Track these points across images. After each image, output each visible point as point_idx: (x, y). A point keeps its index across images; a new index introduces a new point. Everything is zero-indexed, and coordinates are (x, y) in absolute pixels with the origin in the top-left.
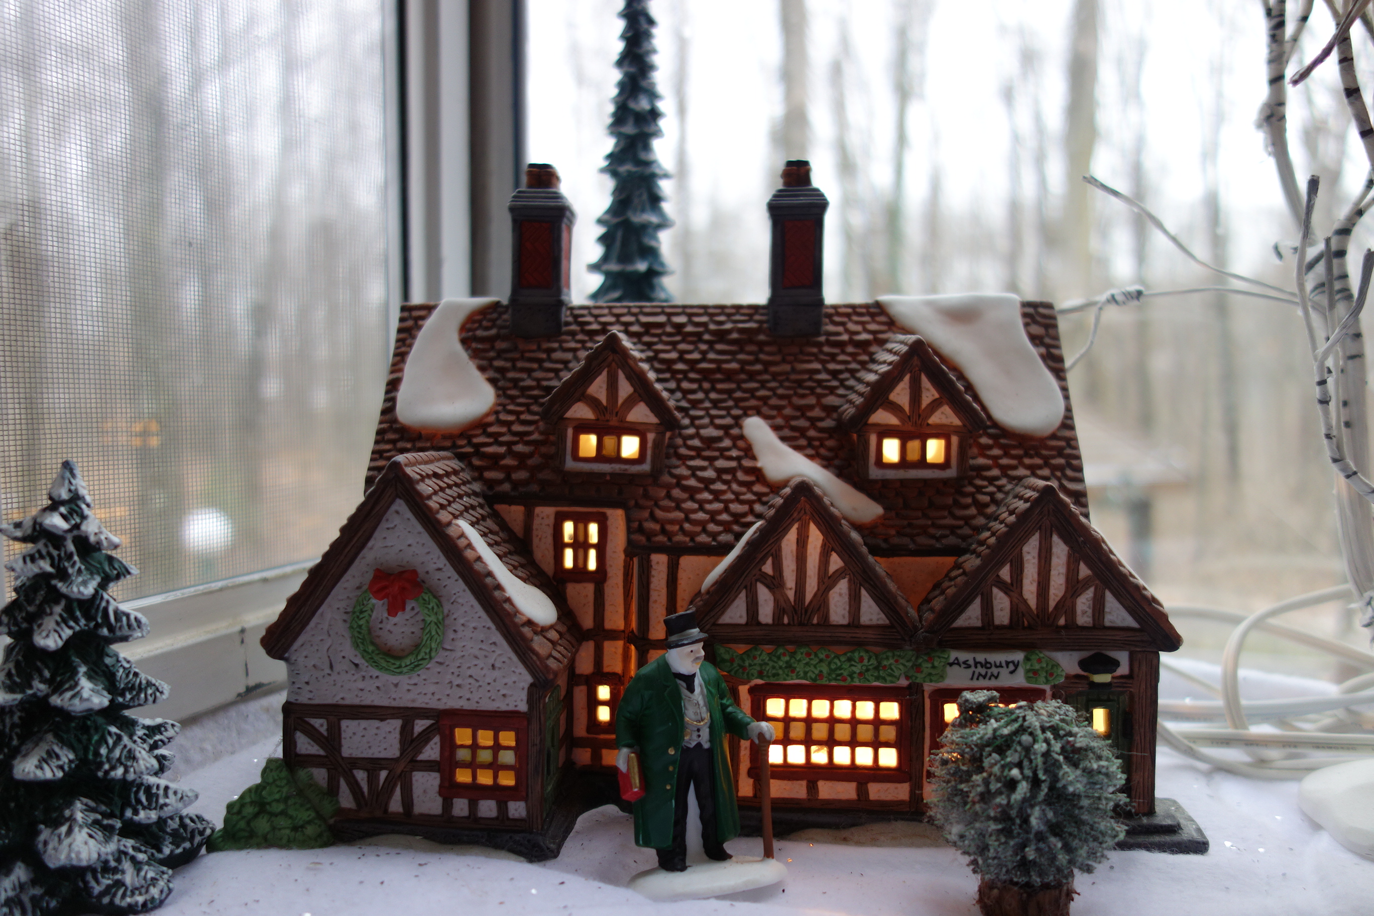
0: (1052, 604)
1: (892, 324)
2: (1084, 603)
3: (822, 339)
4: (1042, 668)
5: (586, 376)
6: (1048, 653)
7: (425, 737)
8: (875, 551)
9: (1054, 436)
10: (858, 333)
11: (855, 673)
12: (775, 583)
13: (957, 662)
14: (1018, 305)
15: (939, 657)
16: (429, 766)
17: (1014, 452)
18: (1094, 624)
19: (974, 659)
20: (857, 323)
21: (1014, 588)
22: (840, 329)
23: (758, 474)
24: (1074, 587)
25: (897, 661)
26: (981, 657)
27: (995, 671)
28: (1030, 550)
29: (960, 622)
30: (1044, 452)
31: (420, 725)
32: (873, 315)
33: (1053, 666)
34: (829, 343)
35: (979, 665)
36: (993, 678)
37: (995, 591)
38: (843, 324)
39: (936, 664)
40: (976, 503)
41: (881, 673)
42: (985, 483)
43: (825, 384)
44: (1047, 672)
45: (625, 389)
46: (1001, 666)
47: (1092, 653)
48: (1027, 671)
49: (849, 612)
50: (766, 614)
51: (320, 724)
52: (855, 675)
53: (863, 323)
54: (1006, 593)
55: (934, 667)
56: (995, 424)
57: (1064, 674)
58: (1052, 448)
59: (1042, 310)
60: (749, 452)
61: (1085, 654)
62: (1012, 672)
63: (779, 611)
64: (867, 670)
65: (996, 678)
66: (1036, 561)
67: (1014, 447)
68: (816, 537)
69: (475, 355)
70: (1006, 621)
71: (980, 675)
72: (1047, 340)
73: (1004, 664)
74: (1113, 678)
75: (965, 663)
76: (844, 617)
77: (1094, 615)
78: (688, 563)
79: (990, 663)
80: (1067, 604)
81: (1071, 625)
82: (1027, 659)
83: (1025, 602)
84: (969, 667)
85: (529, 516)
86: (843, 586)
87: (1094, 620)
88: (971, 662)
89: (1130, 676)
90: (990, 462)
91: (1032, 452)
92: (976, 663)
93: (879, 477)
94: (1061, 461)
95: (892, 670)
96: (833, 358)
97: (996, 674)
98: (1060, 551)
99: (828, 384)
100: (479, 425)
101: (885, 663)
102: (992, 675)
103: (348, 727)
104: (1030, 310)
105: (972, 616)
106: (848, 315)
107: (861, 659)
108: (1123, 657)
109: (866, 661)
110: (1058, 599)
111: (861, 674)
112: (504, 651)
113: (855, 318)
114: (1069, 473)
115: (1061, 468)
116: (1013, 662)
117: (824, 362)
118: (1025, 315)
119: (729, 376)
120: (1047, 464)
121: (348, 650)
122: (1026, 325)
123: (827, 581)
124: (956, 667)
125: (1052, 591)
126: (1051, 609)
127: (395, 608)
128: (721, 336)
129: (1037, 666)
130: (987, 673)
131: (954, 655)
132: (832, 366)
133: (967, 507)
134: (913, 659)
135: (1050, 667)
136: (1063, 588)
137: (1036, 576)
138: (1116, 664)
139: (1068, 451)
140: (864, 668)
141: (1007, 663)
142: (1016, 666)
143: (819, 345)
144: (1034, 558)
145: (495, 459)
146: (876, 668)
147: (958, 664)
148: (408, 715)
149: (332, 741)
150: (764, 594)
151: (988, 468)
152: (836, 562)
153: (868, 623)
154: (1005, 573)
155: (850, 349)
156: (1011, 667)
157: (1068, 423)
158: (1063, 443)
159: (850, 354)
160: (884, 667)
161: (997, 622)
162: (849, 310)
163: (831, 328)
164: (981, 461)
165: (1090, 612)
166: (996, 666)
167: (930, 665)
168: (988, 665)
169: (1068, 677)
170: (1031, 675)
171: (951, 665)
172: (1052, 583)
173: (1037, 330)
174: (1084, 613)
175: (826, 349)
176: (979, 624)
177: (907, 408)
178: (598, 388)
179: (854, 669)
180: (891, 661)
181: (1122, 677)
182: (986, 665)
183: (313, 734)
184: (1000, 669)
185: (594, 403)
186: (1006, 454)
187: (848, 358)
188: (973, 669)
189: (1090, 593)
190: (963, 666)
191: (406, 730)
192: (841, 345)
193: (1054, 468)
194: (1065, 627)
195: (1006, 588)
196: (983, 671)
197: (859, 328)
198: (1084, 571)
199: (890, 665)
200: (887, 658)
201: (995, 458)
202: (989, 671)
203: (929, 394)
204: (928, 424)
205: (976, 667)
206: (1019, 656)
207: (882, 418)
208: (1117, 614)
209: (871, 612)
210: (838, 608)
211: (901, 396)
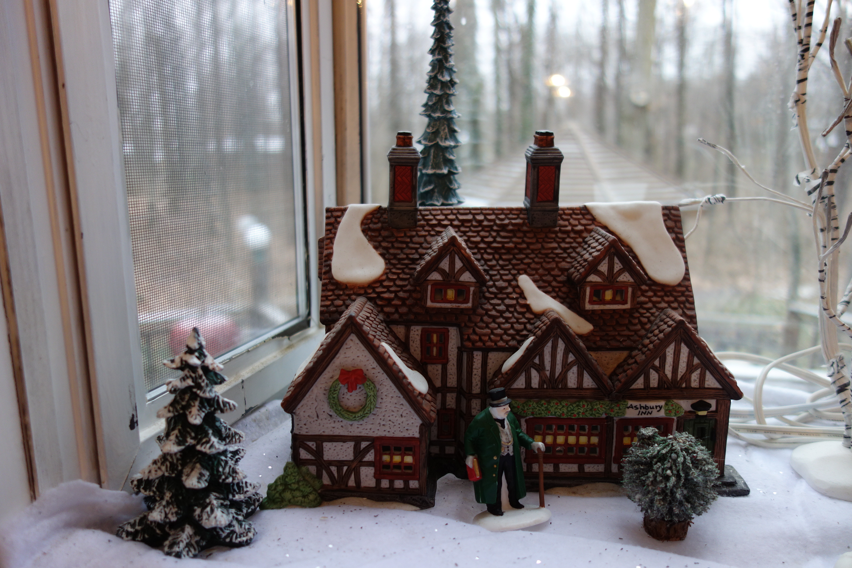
0: (679, 377)
1: (594, 220)
2: (695, 377)
3: (557, 229)
4: (673, 409)
5: (439, 258)
6: (675, 401)
7: (367, 450)
8: (589, 349)
9: (679, 285)
10: (576, 226)
11: (580, 412)
12: (540, 368)
13: (631, 407)
14: (661, 209)
15: (623, 404)
16: (369, 464)
17: (659, 294)
18: (700, 386)
19: (640, 405)
20: (575, 219)
21: (660, 369)
22: (566, 223)
23: (528, 307)
24: (691, 368)
25: (601, 406)
26: (643, 404)
27: (650, 410)
28: (670, 351)
29: (634, 386)
30: (675, 294)
31: (364, 445)
32: (583, 215)
33: (679, 408)
34: (561, 231)
35: (642, 408)
36: (649, 414)
37: (651, 370)
38: (568, 220)
39: (621, 407)
40: (640, 322)
41: (593, 412)
42: (645, 311)
43: (560, 255)
44: (675, 410)
45: (459, 264)
46: (653, 408)
47: (698, 400)
48: (666, 410)
49: (578, 382)
50: (535, 383)
51: (312, 445)
52: (580, 414)
53: (578, 220)
54: (657, 372)
55: (620, 409)
56: (650, 278)
57: (684, 411)
58: (679, 292)
59: (673, 212)
60: (522, 295)
61: (695, 401)
62: (658, 411)
63: (542, 382)
64: (587, 411)
65: (651, 414)
66: (672, 356)
67: (659, 291)
68: (561, 346)
69: (371, 239)
70: (656, 385)
71: (642, 412)
72: (676, 230)
73: (655, 407)
74: (708, 412)
75: (635, 407)
76: (574, 384)
77: (700, 382)
78: (493, 357)
79: (648, 407)
80: (687, 377)
81: (689, 387)
82: (666, 404)
83: (666, 375)
84: (637, 409)
85: (408, 331)
86: (575, 369)
87: (700, 384)
88: (639, 407)
89: (716, 411)
90: (647, 299)
91: (668, 294)
92: (641, 407)
93: (591, 309)
94: (683, 299)
95: (599, 411)
96: (563, 240)
97: (650, 412)
98: (685, 351)
99: (562, 255)
100: (378, 281)
101: (595, 407)
102: (649, 412)
103: (327, 446)
104: (667, 212)
105: (639, 383)
106: (570, 215)
107: (584, 406)
108: (713, 402)
109: (586, 407)
110: (682, 374)
111: (583, 413)
112: (407, 408)
113: (574, 216)
114: (688, 305)
115: (683, 303)
116: (659, 406)
117: (558, 243)
118: (664, 215)
119: (509, 251)
120: (676, 300)
121: (326, 408)
122: (665, 221)
123: (566, 367)
124: (630, 409)
125: (680, 370)
126: (678, 379)
127: (351, 389)
128: (503, 227)
129: (671, 408)
130: (646, 412)
131: (630, 403)
132: (563, 245)
133: (635, 325)
134: (610, 405)
135: (677, 408)
136: (685, 369)
137: (672, 363)
138: (710, 406)
139: (687, 293)
140: (585, 410)
141: (656, 407)
142: (661, 408)
143: (556, 233)
144: (671, 354)
145: (389, 300)
146: (591, 410)
147: (632, 407)
148: (357, 440)
149: (319, 453)
150: (534, 374)
151: (646, 303)
152: (571, 358)
153: (587, 387)
154: (657, 363)
155: (572, 235)
156: (658, 409)
157: (687, 278)
158: (684, 289)
159: (572, 238)
160: (595, 409)
161: (651, 386)
162: (571, 212)
163: (561, 222)
164: (643, 299)
165: (698, 380)
166: (651, 408)
167: (618, 408)
168: (647, 408)
169: (685, 412)
170: (668, 412)
171: (628, 408)
172: (680, 366)
173: (671, 223)
174: (695, 381)
175: (560, 235)
176: (642, 387)
177: (606, 273)
178: (445, 264)
179: (580, 410)
180: (599, 406)
181: (712, 412)
182: (646, 407)
183: (308, 449)
184: (652, 410)
185: (442, 272)
186: (655, 295)
187: (572, 240)
188: (639, 410)
189: (698, 371)
190: (634, 408)
191: (356, 448)
192: (567, 232)
193: (680, 303)
194: (686, 388)
195: (656, 369)
196: (644, 411)
197: (576, 222)
198: (696, 361)
199: (598, 408)
200: (597, 405)
201: (649, 297)
202: (647, 411)
203: (618, 266)
204: (617, 282)
205: (641, 409)
206: (662, 403)
207: (593, 278)
208: (711, 382)
209: (588, 382)
210: (572, 380)
211: (603, 267)
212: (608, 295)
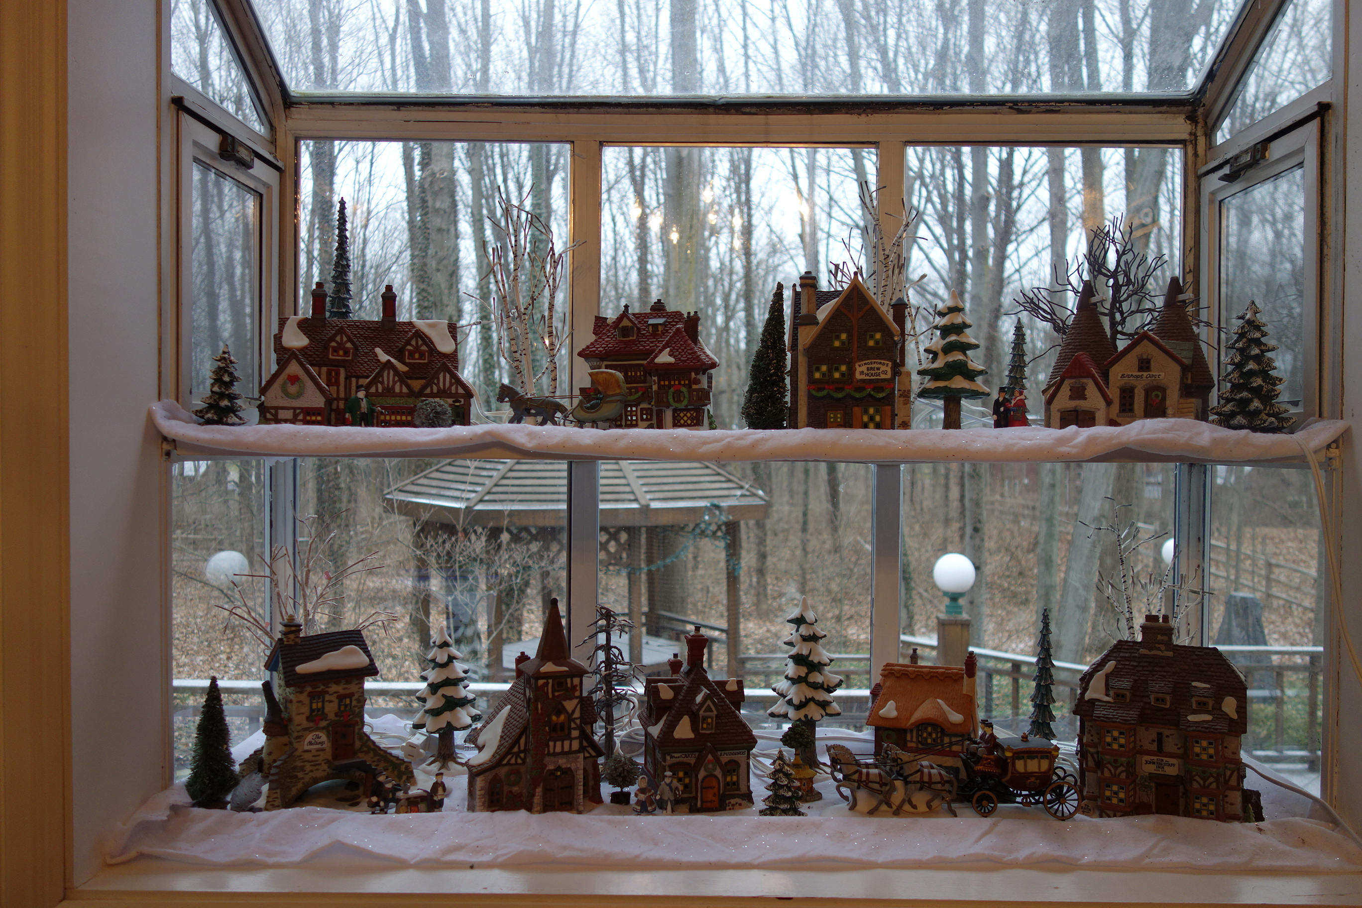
0: (446, 388)
1: (414, 327)
2: (453, 388)
3: (395, 330)
5: (335, 335)
7: (299, 414)
8: (407, 377)
9: (452, 354)
10: (404, 329)
12: (382, 383)
14: (447, 324)
15: (420, 399)
16: (300, 421)
21: (438, 385)
22: (400, 327)
23: (378, 360)
24: (451, 384)
25: (411, 400)
30: (449, 357)
31: (298, 411)
32: (408, 325)
34: (397, 331)
37: (433, 385)
42: (433, 363)
43: (395, 339)
45: (345, 339)
47: (456, 399)
49: (400, 390)
50: (380, 390)
51: (273, 411)
56: (438, 351)
58: (451, 356)
59: (453, 325)
60: (376, 355)
61: (454, 399)
63: (383, 389)
66: (443, 379)
67: (442, 356)
68: (392, 373)
69: (302, 331)
70: (436, 392)
72: (453, 333)
74: (460, 404)
80: (450, 388)
81: (451, 393)
82: (440, 400)
83: (440, 387)
85: (320, 369)
86: (399, 384)
87: (456, 392)
89: (464, 404)
91: (447, 357)
93: (407, 361)
94: (453, 359)
96: (398, 334)
98: (448, 376)
99: (397, 340)
100: (306, 347)
101: (408, 401)
103: (280, 411)
104: (450, 325)
105: (428, 391)
106: (402, 324)
107: (402, 400)
108: (463, 399)
110: (448, 387)
112: (318, 394)
113: (404, 325)
114: (455, 362)
115: (453, 361)
117: (395, 335)
119: (371, 338)
120: (449, 360)
121: (281, 394)
122: (448, 329)
123: (394, 383)
125: (446, 385)
127: (292, 384)
128: (369, 328)
133: (429, 369)
134: (414, 400)
135: (445, 401)
136: (449, 385)
137: (442, 382)
138: (461, 401)
139: (456, 357)
145: (311, 355)
148: (295, 409)
149: (276, 415)
150: (379, 385)
151: (434, 360)
152: (397, 380)
153: (404, 392)
154: (436, 381)
155: (402, 332)
157: (456, 351)
158: (454, 355)
161: (434, 391)
163: (398, 327)
165: (455, 390)
167: (418, 401)
169: (450, 404)
173: (451, 330)
174: (453, 390)
177: (415, 346)
178: (338, 339)
183: (271, 414)
186: (440, 358)
187: (401, 334)
189: (455, 386)
191: (294, 412)
192: (399, 331)
193: (451, 361)
194: (449, 393)
195: (436, 384)
198: (453, 381)
201: (437, 358)
203: (420, 342)
204: (421, 350)
207: (409, 347)
208: (461, 391)
209: (405, 390)
210: (397, 389)
211: (413, 342)
212: (417, 356)
